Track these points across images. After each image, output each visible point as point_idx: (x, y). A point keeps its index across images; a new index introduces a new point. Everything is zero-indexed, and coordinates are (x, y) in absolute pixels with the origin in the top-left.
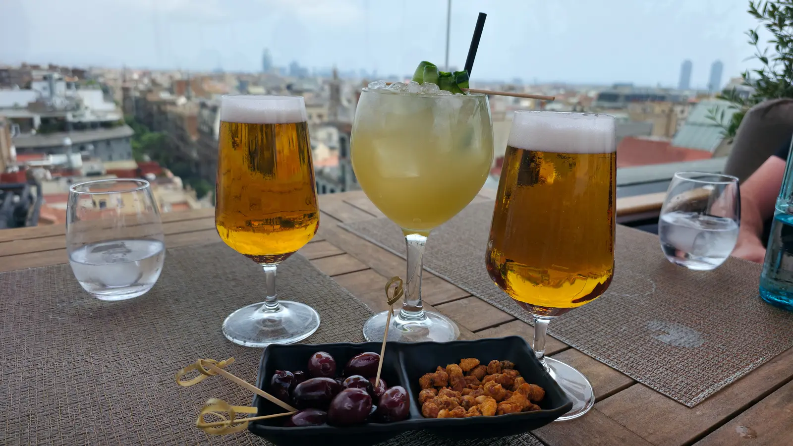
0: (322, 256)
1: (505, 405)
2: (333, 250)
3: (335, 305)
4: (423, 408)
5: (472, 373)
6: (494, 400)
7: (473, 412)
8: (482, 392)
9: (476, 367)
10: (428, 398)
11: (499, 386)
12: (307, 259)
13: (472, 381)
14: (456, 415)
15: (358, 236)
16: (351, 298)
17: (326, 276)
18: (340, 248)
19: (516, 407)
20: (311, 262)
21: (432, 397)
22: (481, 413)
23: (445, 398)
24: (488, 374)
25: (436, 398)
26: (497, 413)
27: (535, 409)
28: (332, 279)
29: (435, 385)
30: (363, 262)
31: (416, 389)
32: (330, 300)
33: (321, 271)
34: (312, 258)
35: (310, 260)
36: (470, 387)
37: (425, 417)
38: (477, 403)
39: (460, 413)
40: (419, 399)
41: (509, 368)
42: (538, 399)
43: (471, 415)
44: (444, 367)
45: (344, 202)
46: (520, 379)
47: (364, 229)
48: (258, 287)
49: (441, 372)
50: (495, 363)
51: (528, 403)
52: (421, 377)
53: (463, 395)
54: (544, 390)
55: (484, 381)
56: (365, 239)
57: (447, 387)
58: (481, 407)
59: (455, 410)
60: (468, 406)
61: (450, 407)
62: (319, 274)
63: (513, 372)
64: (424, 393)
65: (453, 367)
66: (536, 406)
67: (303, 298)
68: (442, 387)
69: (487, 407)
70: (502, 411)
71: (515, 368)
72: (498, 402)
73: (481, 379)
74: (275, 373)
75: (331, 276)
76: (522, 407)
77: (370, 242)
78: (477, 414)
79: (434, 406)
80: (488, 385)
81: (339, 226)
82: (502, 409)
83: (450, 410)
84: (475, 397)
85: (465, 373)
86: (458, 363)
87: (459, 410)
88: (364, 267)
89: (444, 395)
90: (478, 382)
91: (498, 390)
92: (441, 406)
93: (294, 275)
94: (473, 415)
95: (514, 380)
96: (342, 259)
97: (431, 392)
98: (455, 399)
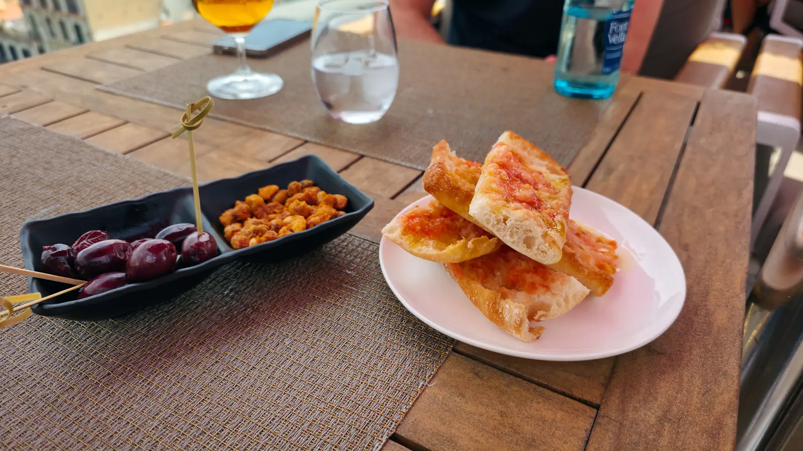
0: (96, 131)
1: (312, 219)
2: (108, 122)
3: (150, 187)
4: (232, 242)
5: (274, 200)
6: (302, 217)
7: (283, 233)
8: (288, 213)
9: (276, 193)
10: (234, 232)
11: (303, 203)
12: (78, 138)
13: (275, 207)
14: (268, 239)
15: (133, 99)
16: (166, 174)
17: (116, 155)
18: (115, 117)
19: (324, 218)
20: (86, 141)
21: (237, 231)
22: (292, 231)
23: (252, 227)
24: (289, 197)
25: (243, 230)
26: (307, 227)
27: (342, 215)
28: (128, 156)
29: (238, 219)
30: (158, 128)
31: (220, 228)
32: (140, 183)
33: (108, 150)
34: (84, 136)
35: (84, 139)
36: (274, 213)
37: (236, 249)
38: (286, 224)
39: (271, 236)
40: (225, 236)
41: (309, 186)
42: (343, 205)
43: (283, 236)
44: (243, 200)
45: (88, 57)
46: (321, 193)
47: (136, 88)
48: (28, 188)
49: (240, 206)
50: (293, 184)
51: (334, 211)
52: (221, 215)
53: (269, 221)
54: (346, 197)
55: (287, 204)
56: (142, 100)
57: (252, 217)
58: (291, 226)
59: (267, 235)
60: (277, 229)
61: (260, 234)
62: (107, 154)
63: (314, 189)
64: (228, 229)
65: (253, 198)
66: (342, 213)
67: (102, 188)
68: (246, 219)
69: (297, 224)
70: (312, 224)
71: (314, 185)
72: (306, 218)
73: (283, 203)
74: (43, 250)
75: (125, 153)
76: (330, 216)
77: (151, 102)
78: (289, 233)
79: (244, 237)
80: (292, 206)
81: (98, 90)
82: (311, 223)
83: (261, 236)
84: (283, 219)
85: (267, 201)
86: (257, 193)
87: (270, 233)
88: (159, 134)
89: (251, 224)
90: (281, 206)
91: (304, 207)
92: (250, 236)
93: (72, 163)
94: (284, 235)
95: (316, 196)
96: (126, 130)
97: (236, 226)
98: (263, 225)
